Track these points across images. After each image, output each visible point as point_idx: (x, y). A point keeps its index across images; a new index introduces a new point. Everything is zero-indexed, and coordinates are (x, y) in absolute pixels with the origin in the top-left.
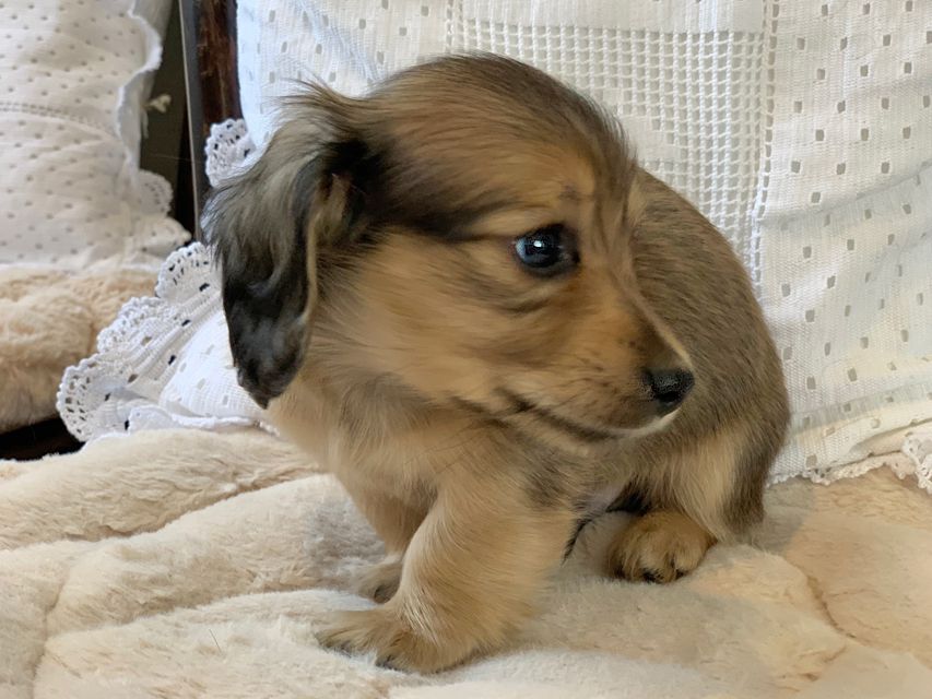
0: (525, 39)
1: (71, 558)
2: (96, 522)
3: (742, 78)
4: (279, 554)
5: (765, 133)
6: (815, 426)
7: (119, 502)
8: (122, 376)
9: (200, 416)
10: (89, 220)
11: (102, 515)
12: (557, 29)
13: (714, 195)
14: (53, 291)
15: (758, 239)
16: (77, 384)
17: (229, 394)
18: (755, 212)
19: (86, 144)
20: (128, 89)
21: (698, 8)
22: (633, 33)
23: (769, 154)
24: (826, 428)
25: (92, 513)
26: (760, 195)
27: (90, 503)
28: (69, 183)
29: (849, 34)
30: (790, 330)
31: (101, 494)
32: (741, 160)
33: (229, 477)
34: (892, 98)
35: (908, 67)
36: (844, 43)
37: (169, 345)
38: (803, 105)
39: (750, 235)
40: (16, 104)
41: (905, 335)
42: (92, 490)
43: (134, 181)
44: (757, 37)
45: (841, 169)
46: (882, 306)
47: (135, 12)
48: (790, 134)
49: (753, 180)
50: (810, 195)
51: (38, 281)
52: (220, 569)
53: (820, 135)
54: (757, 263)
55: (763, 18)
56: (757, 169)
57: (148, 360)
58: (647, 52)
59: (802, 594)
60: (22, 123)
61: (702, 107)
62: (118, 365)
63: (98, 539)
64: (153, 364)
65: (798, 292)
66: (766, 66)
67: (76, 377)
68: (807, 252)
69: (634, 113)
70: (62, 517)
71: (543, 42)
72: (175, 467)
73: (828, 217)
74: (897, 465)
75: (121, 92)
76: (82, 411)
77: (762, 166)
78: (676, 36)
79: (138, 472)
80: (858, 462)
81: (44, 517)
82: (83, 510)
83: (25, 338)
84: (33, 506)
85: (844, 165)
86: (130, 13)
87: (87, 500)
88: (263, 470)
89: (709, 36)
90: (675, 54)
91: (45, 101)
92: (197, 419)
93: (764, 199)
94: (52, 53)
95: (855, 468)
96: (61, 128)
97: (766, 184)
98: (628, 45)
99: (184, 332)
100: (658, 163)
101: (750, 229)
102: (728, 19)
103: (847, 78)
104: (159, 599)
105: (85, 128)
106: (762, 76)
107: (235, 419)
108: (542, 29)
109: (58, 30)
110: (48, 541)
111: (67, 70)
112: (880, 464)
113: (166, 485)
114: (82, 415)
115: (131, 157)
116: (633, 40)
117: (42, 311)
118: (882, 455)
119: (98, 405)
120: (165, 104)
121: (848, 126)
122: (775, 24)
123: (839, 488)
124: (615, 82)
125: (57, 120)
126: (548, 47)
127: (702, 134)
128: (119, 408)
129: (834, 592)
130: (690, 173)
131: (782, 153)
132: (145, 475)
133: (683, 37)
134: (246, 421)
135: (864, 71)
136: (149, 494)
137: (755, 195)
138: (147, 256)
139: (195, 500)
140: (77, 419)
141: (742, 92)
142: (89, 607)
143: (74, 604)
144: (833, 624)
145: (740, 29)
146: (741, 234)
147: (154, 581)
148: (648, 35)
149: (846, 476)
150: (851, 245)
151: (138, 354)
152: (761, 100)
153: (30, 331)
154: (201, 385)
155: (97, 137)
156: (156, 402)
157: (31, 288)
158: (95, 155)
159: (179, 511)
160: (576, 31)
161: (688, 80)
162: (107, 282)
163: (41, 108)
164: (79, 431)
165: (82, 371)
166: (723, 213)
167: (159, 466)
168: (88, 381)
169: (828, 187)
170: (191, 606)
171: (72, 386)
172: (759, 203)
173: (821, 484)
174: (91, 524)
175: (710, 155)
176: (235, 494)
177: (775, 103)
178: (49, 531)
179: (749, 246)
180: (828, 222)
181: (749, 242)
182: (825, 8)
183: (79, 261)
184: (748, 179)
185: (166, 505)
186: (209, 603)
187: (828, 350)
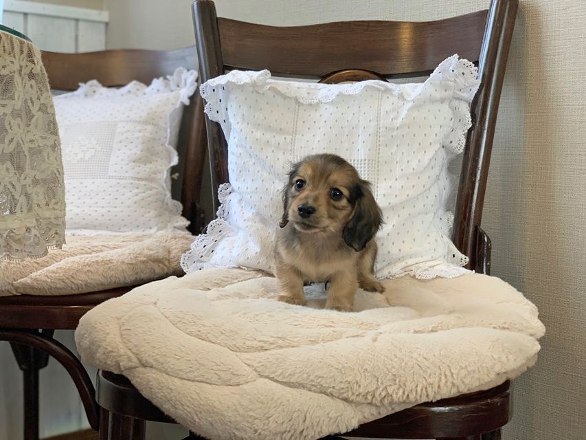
3: (370, 172)
8: (198, 256)
9: (223, 265)
17: (231, 259)
20: (167, 171)
21: (358, 153)
23: (377, 192)
24: (393, 265)
28: (149, 204)
29: (398, 160)
34: (409, 177)
35: (414, 169)
36: (397, 162)
37: (211, 247)
38: (386, 179)
40: (129, 177)
41: (414, 240)
43: (169, 203)
44: (374, 161)
45: (396, 196)
46: (408, 232)
48: (383, 187)
50: (388, 203)
55: (375, 156)
57: (206, 251)
60: (132, 184)
62: (197, 253)
64: (207, 253)
66: (376, 169)
67: (185, 257)
68: (388, 218)
73: (393, 208)
74: (411, 274)
75: (165, 173)
76: (187, 266)
77: (376, 195)
80: (401, 273)
86: (167, 145)
89: (361, 160)
91: (139, 176)
94: (141, 159)
96: (145, 185)
99: (215, 244)
102: (366, 156)
103: (398, 172)
105: (154, 185)
106: (375, 171)
107: (234, 266)
109: (142, 151)
111: (145, 165)
115: (169, 195)
118: (408, 271)
119: (192, 264)
120: (177, 177)
121: (398, 185)
122: (379, 157)
125: (143, 183)
128: (198, 265)
131: (381, 192)
133: (354, 161)
134: (237, 266)
135: (402, 170)
140: (186, 268)
141: (370, 176)
145: (369, 159)
149: (399, 277)
150: (399, 216)
151: (202, 250)
152: (375, 178)
155: (157, 188)
158: (156, 195)
163: (138, 178)
165: (187, 255)
168: (189, 258)
169: (393, 201)
171: (184, 259)
177: (379, 179)
180: (393, 210)
182: (392, 153)
187: (393, 244)
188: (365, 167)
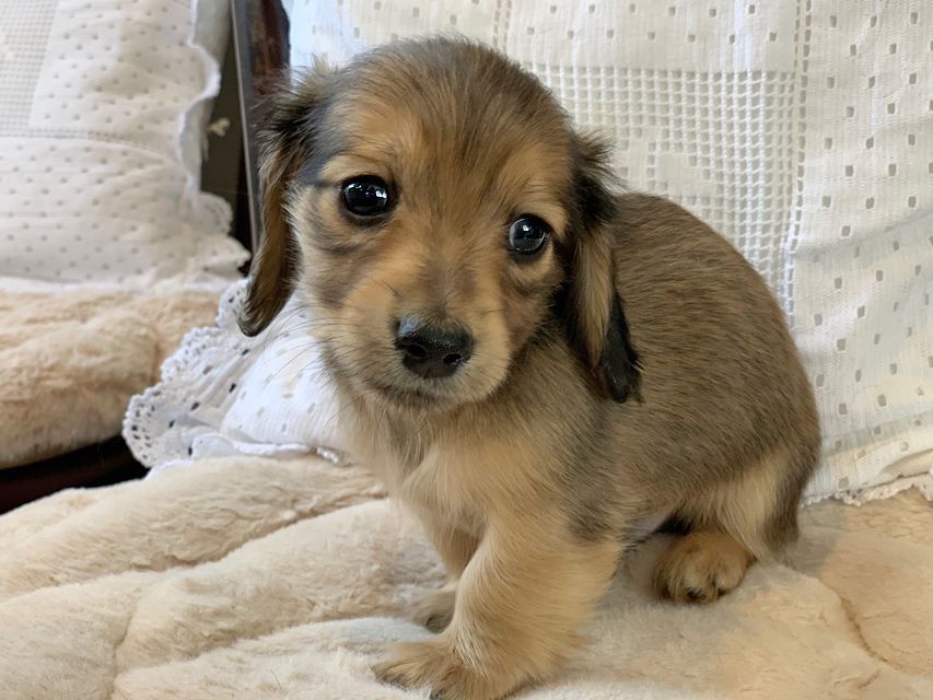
0: (566, 79)
1: (138, 590)
2: (162, 552)
3: (775, 117)
4: (337, 583)
5: (797, 168)
6: (847, 449)
7: (184, 532)
8: (186, 405)
9: (260, 443)
10: (153, 241)
11: (168, 545)
12: (597, 70)
13: (748, 229)
14: (120, 313)
15: (791, 271)
16: (143, 412)
17: (288, 422)
18: (788, 245)
19: (149, 169)
20: (189, 115)
21: (732, 49)
22: (670, 74)
23: (801, 189)
24: (857, 451)
25: (158, 544)
26: (792, 229)
27: (156, 534)
28: (134, 207)
29: (876, 72)
30: (822, 358)
31: (166, 524)
32: (774, 195)
33: (289, 504)
34: (918, 135)
36: (872, 81)
37: (231, 373)
38: (834, 141)
39: (783, 267)
40: (82, 132)
42: (157, 520)
43: (195, 204)
44: (789, 76)
45: (870, 204)
46: (910, 333)
47: (195, 41)
48: (821, 170)
49: (785, 215)
50: (841, 229)
51: (106, 302)
52: (281, 599)
53: (849, 171)
54: (791, 294)
55: (794, 58)
56: (790, 203)
57: (210, 388)
58: (684, 91)
59: (836, 617)
60: (88, 150)
61: (736, 144)
62: (182, 393)
63: (164, 569)
64: (215, 392)
65: (830, 322)
66: (797, 103)
67: (142, 405)
68: (838, 283)
69: (672, 151)
70: (130, 548)
71: (584, 82)
72: (236, 496)
73: (858, 249)
74: (925, 487)
75: (182, 119)
76: (147, 438)
77: (795, 201)
78: (711, 76)
79: (202, 502)
80: (888, 483)
81: (112, 548)
82: (150, 540)
83: (94, 361)
84: (102, 538)
85: (872, 199)
86: (189, 42)
87: (154, 530)
88: (320, 497)
89: (743, 76)
90: (711, 93)
91: (109, 128)
92: (257, 446)
93: (796, 233)
94: (116, 82)
95: (886, 488)
96: (125, 153)
97: (798, 219)
98: (665, 85)
99: (243, 361)
100: (695, 198)
101: (784, 261)
102: (761, 59)
103: (875, 117)
104: (223, 631)
105: (148, 152)
106: (793, 114)
107: (293, 446)
108: (583, 70)
109: (121, 60)
110: (117, 572)
111: (130, 97)
112: (909, 486)
113: (229, 514)
114: (149, 442)
115: (192, 181)
116: (670, 79)
117: (109, 333)
118: (910, 476)
119: (163, 432)
120: (224, 129)
121: (876, 162)
122: (806, 64)
123: (869, 509)
124: (653, 120)
125: (121, 146)
126: (589, 87)
127: (737, 170)
128: (183, 434)
129: (865, 615)
130: (726, 207)
131: (814, 188)
132: (209, 505)
133: (718, 76)
134: (304, 448)
135: (891, 108)
136: (211, 523)
137: (787, 229)
138: (209, 276)
139: (256, 527)
140: (143, 446)
141: (775, 130)
142: (155, 641)
143: (141, 638)
144: (867, 647)
145: (773, 69)
146: (775, 266)
147: (218, 614)
148: (684, 75)
149: (876, 497)
150: (880, 276)
151: (200, 383)
152: (793, 137)
153: (97, 353)
154: (260, 412)
155: (159, 162)
156: (217, 429)
157: (98, 309)
158: (157, 179)
159: (241, 538)
160: (615, 71)
161: (723, 118)
162: (172, 303)
163: (106, 135)
164: (145, 457)
165: (147, 400)
166: (757, 246)
167: (222, 495)
168: (153, 409)
169: (858, 221)
170: (253, 637)
171: (138, 414)
172: (791, 237)
173: (853, 505)
174: (157, 554)
175: (744, 190)
176: (294, 521)
177: (807, 140)
178: (118, 562)
179: (783, 278)
180: (857, 255)
181: (782, 274)
182: (853, 48)
183: (144, 280)
184: (781, 214)
185: (229, 534)
186: (271, 633)
187: (858, 376)
188: (755, 101)
